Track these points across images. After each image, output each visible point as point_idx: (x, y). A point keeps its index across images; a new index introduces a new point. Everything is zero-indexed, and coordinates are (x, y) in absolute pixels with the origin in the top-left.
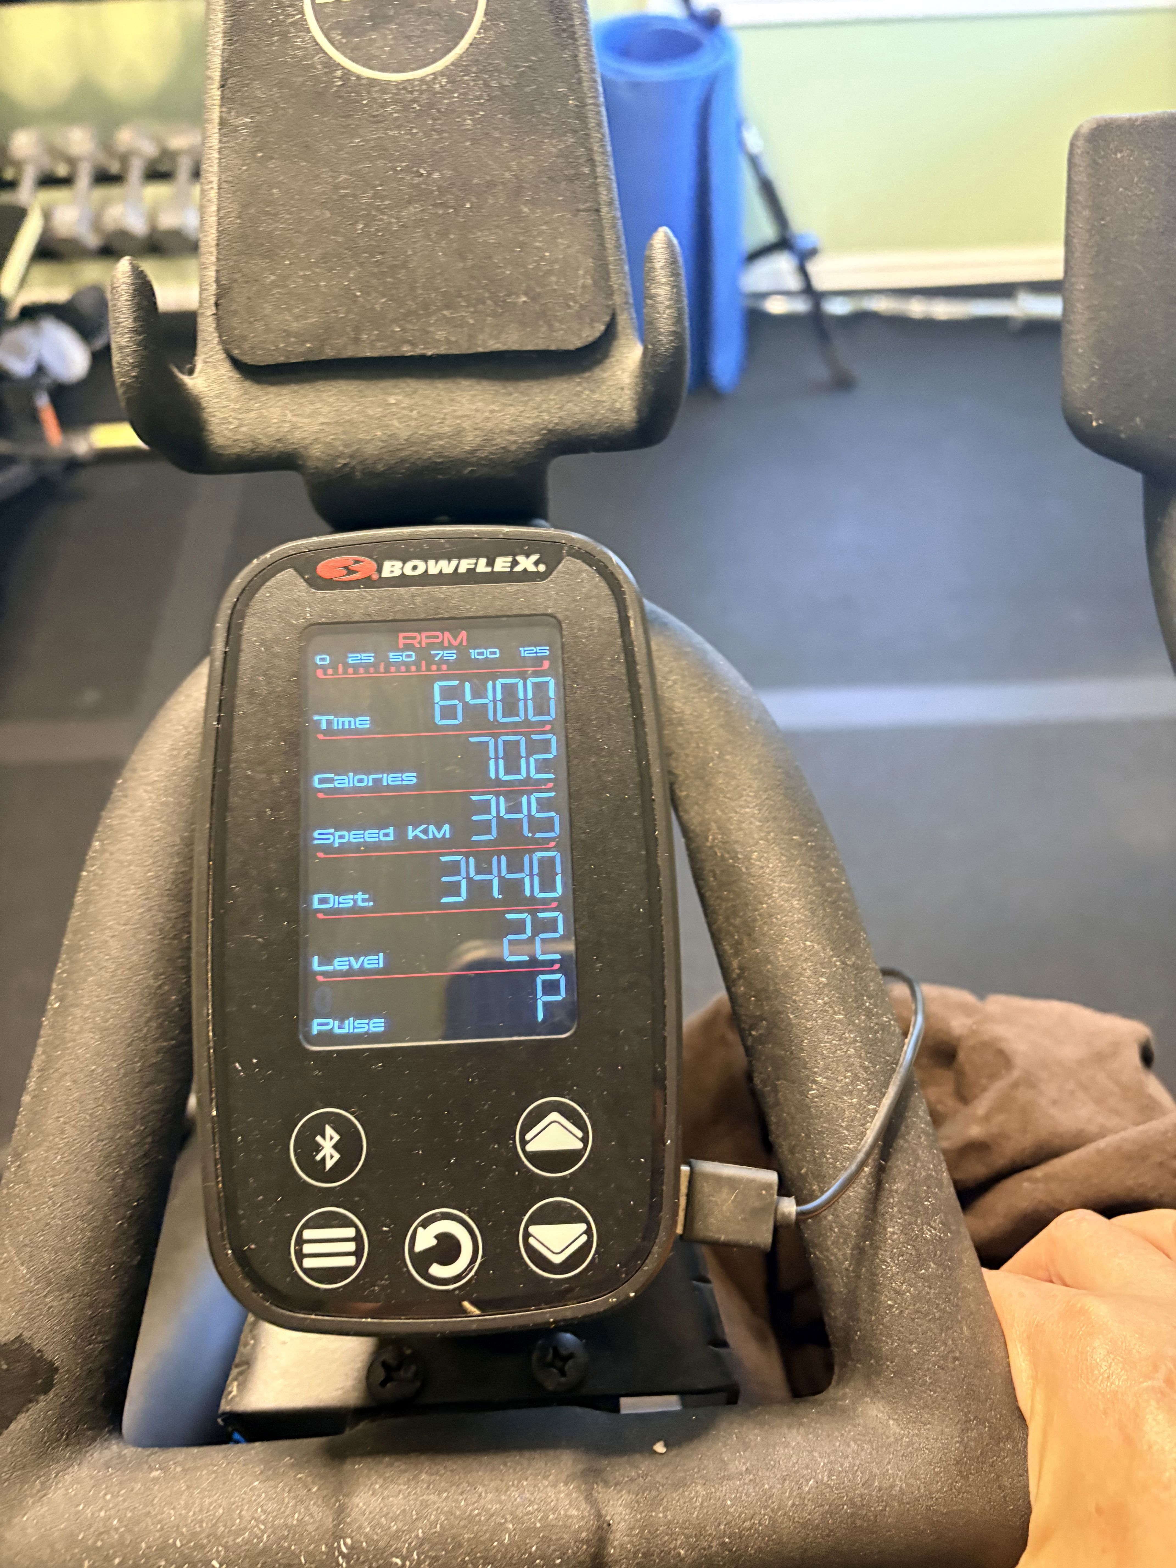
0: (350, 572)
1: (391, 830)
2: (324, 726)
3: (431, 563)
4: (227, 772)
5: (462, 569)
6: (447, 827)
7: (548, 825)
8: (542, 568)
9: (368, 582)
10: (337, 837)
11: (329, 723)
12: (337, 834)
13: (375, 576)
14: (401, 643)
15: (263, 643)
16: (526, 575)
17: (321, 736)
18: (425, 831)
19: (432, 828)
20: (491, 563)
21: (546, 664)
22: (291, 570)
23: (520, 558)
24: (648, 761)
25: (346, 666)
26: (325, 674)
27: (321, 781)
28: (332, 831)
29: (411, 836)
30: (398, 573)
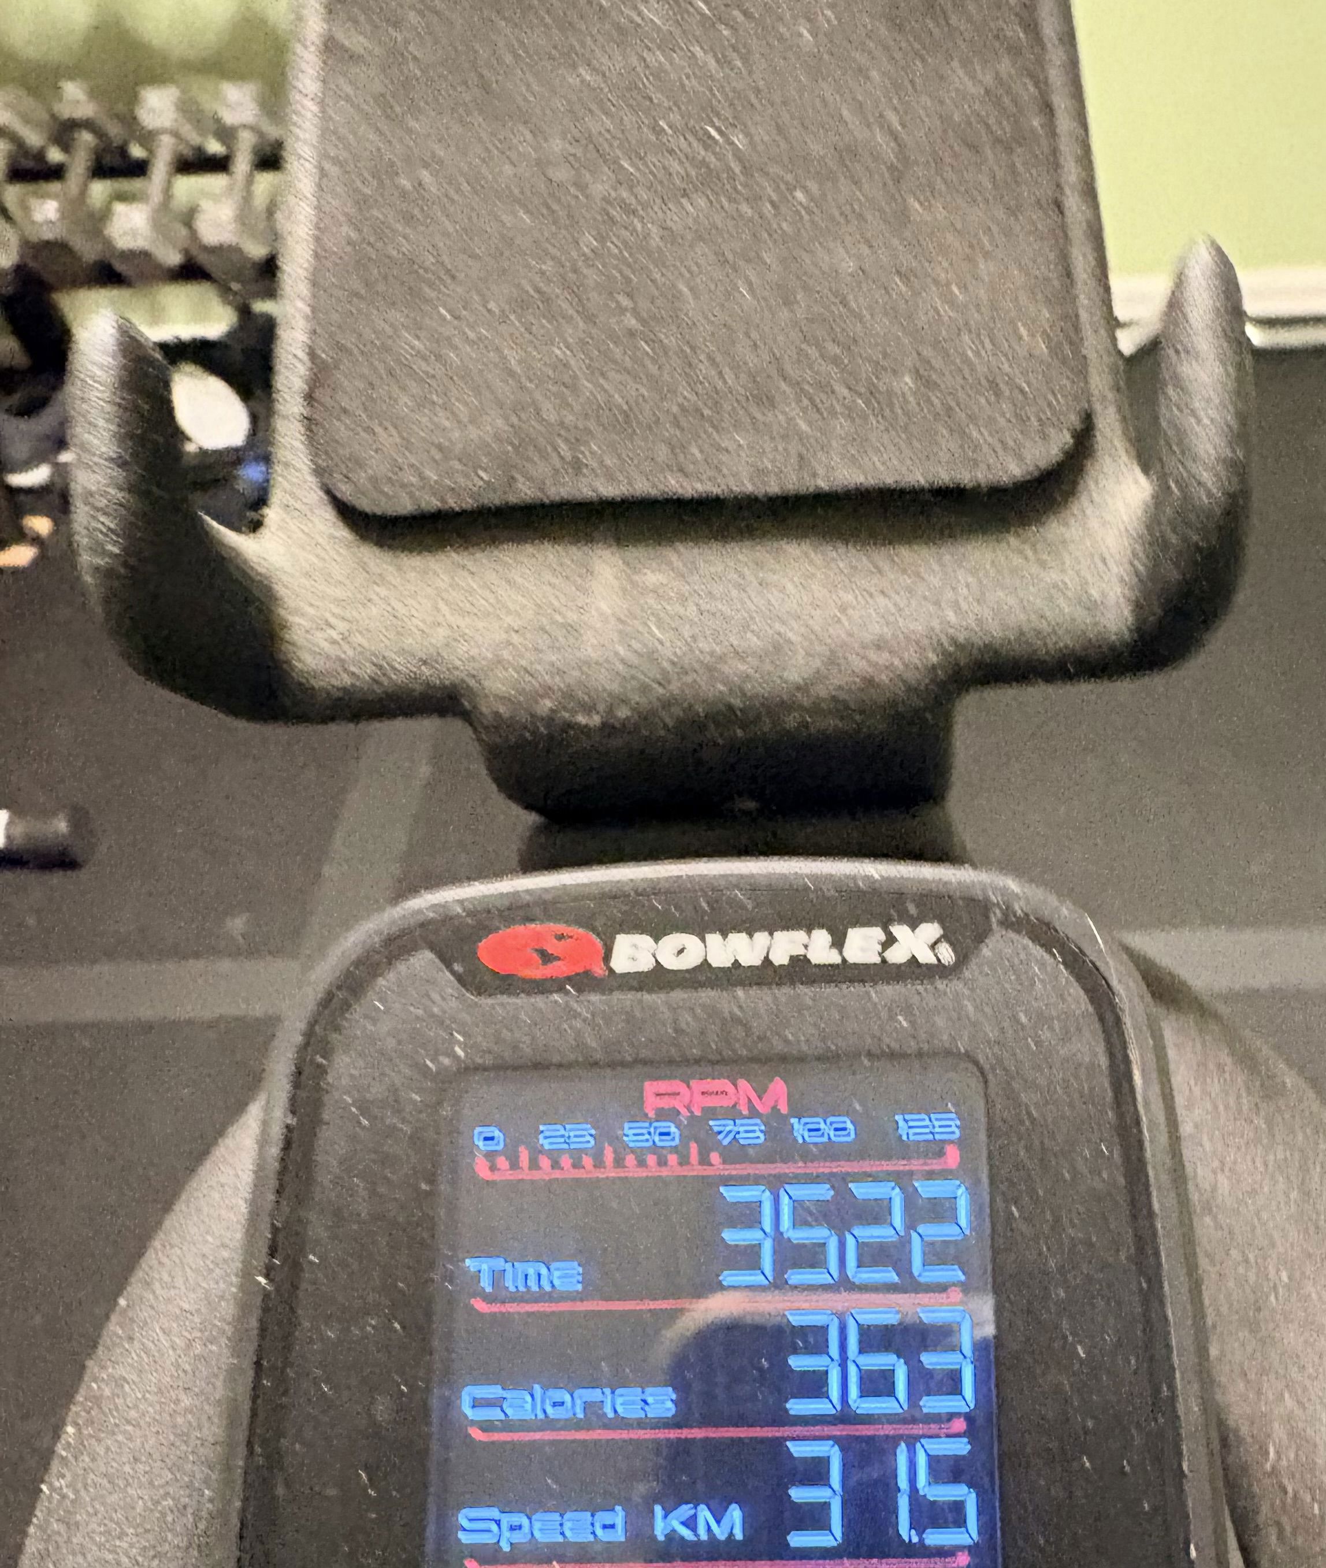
0: (546, 957)
1: (619, 1517)
2: (486, 1284)
3: (714, 939)
4: (282, 1384)
5: (780, 958)
6: (735, 1514)
7: (954, 1515)
8: (947, 954)
9: (584, 982)
10: (504, 1525)
11: (497, 1277)
12: (506, 1520)
13: (599, 971)
14: (651, 1104)
15: (364, 1108)
16: (913, 969)
17: (479, 1305)
18: (691, 1523)
19: (704, 1514)
20: (838, 943)
21: (953, 1157)
22: (428, 955)
23: (900, 931)
24: (1172, 1387)
25: (536, 1152)
26: (493, 1168)
27: (476, 1404)
28: (494, 1513)
29: (660, 1530)
30: (645, 964)
